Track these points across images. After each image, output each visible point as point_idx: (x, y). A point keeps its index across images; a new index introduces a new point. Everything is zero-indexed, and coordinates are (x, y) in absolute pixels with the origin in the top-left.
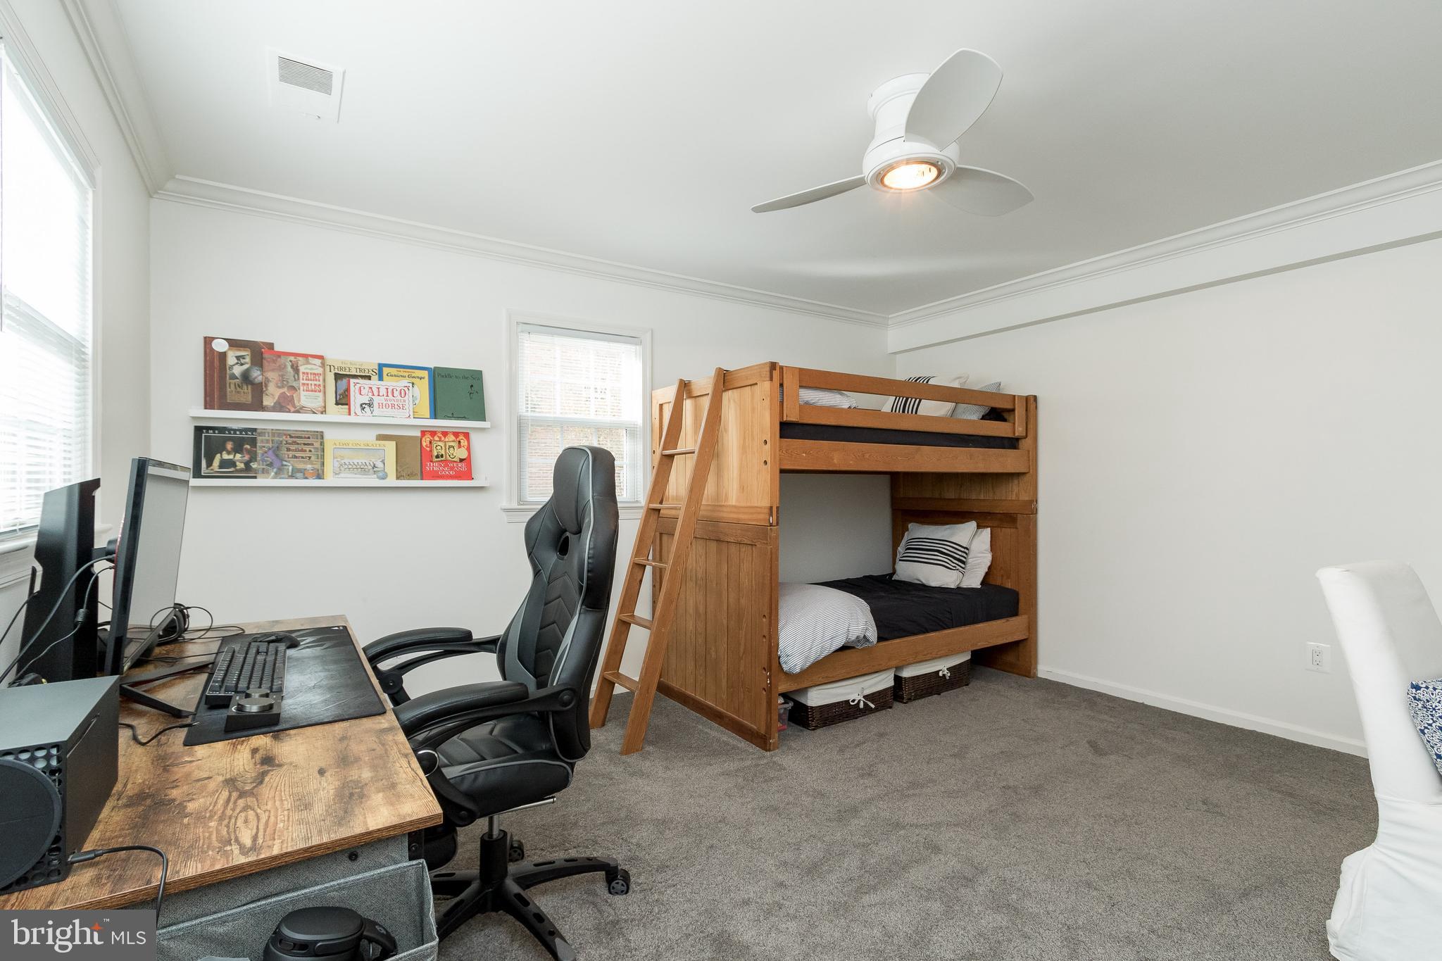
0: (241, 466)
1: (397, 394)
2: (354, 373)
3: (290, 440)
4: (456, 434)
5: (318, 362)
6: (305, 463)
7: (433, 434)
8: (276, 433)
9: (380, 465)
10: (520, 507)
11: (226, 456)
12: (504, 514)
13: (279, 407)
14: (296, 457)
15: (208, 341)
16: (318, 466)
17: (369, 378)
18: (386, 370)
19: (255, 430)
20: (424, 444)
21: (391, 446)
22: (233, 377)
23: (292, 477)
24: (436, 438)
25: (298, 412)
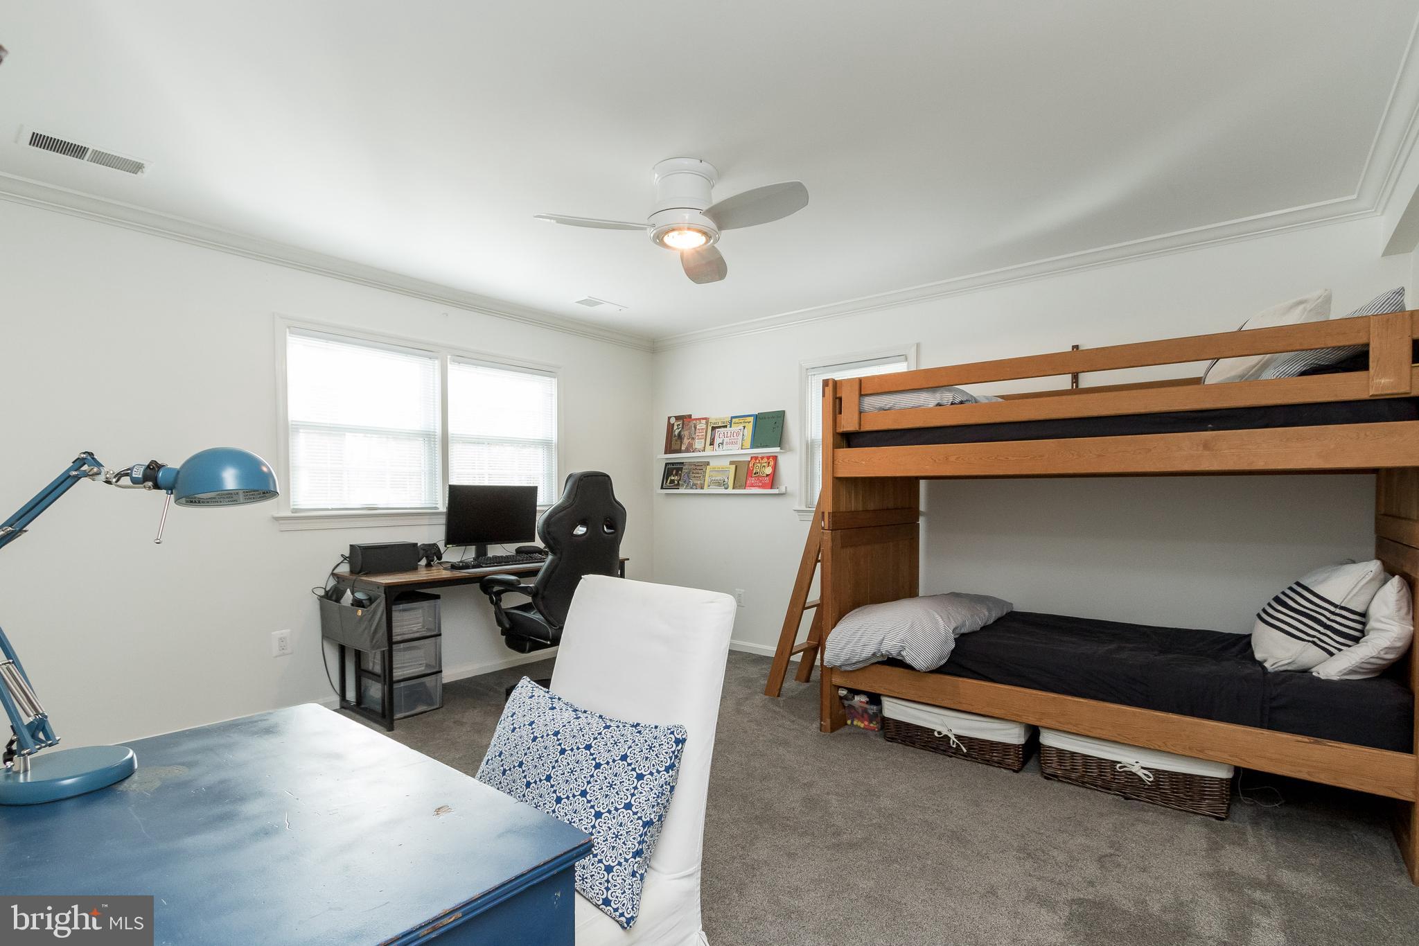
0: (676, 482)
1: (735, 435)
2: (720, 425)
3: (695, 467)
4: (768, 458)
5: (704, 421)
6: (698, 480)
7: (756, 458)
8: (690, 464)
9: (726, 480)
10: (808, 509)
11: (673, 478)
12: (796, 514)
13: (687, 451)
14: (694, 477)
15: (669, 418)
16: (702, 482)
17: (726, 426)
18: (734, 420)
19: (683, 463)
20: (750, 465)
21: (733, 467)
22: (675, 436)
23: (692, 488)
24: (757, 461)
25: (693, 452)
